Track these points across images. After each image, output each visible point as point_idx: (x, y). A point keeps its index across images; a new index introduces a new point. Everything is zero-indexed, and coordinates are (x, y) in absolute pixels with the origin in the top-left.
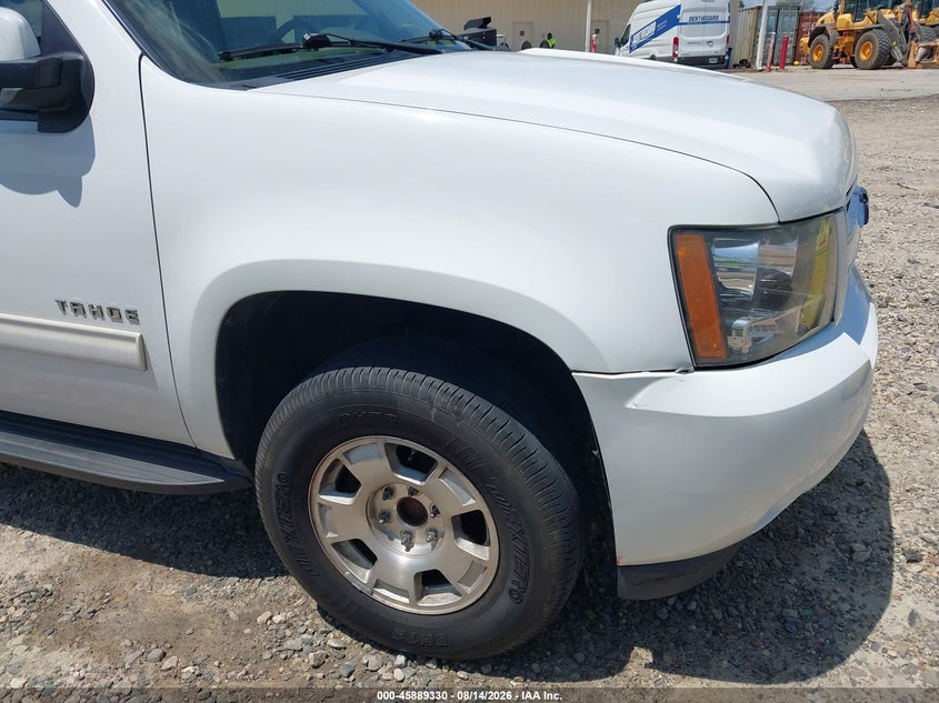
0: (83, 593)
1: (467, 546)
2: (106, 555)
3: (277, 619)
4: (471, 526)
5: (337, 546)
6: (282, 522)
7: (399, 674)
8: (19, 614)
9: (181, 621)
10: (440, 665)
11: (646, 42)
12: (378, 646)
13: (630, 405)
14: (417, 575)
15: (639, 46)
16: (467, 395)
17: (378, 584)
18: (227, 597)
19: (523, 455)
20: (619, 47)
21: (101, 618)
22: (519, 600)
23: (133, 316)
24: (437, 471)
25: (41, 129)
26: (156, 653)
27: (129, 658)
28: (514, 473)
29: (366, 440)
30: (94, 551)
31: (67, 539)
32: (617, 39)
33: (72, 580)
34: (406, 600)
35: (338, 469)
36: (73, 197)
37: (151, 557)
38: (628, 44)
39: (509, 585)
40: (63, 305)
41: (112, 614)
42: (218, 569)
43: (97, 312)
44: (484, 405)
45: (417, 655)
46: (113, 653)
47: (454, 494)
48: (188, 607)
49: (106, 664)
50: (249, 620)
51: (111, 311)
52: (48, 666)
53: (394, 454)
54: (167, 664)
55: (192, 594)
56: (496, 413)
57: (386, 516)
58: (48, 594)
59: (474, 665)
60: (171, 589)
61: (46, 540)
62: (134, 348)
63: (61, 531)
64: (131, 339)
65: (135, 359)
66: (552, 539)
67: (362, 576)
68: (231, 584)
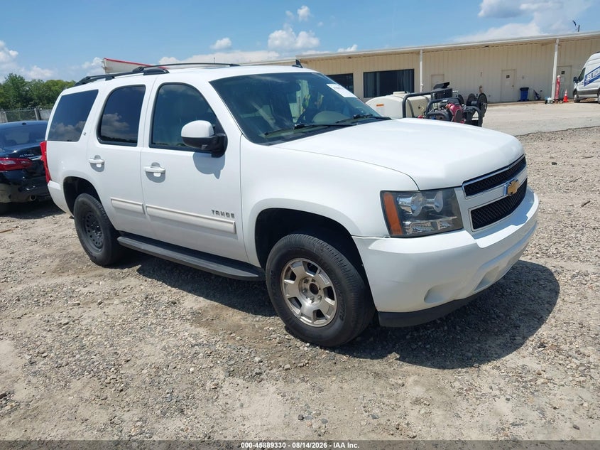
0: (210, 315)
1: (328, 300)
2: (220, 305)
3: (271, 329)
4: (329, 292)
5: (290, 299)
6: (273, 289)
7: (306, 349)
8: (189, 318)
9: (239, 326)
10: (321, 348)
11: (596, 79)
12: (302, 340)
13: (370, 248)
14: (314, 311)
15: (591, 82)
16: (326, 244)
17: (302, 315)
18: (256, 321)
19: (342, 266)
20: (577, 83)
21: (214, 322)
22: (342, 319)
23: (233, 215)
24: (318, 271)
25: (213, 156)
26: (229, 332)
27: (221, 332)
28: (339, 272)
29: (297, 260)
30: (216, 303)
31: (208, 299)
32: (575, 78)
33: (208, 311)
34: (310, 322)
35: (290, 272)
36: (218, 176)
37: (234, 307)
38: (583, 81)
39: (340, 314)
40: (213, 211)
41: (218, 321)
42: (256, 313)
43: (223, 214)
44: (331, 247)
45: (313, 344)
46: (216, 331)
47: (324, 280)
48: (243, 323)
49: (213, 333)
50: (262, 329)
51: (227, 214)
52: (196, 331)
53: (306, 266)
54: (232, 335)
55: (245, 319)
56: (334, 251)
57: (306, 290)
58: (199, 313)
59: (332, 349)
60: (239, 317)
61: (201, 299)
62: (232, 226)
63: (207, 297)
64: (232, 223)
65: (233, 230)
66: (351, 296)
67: (297, 311)
68: (259, 317)
